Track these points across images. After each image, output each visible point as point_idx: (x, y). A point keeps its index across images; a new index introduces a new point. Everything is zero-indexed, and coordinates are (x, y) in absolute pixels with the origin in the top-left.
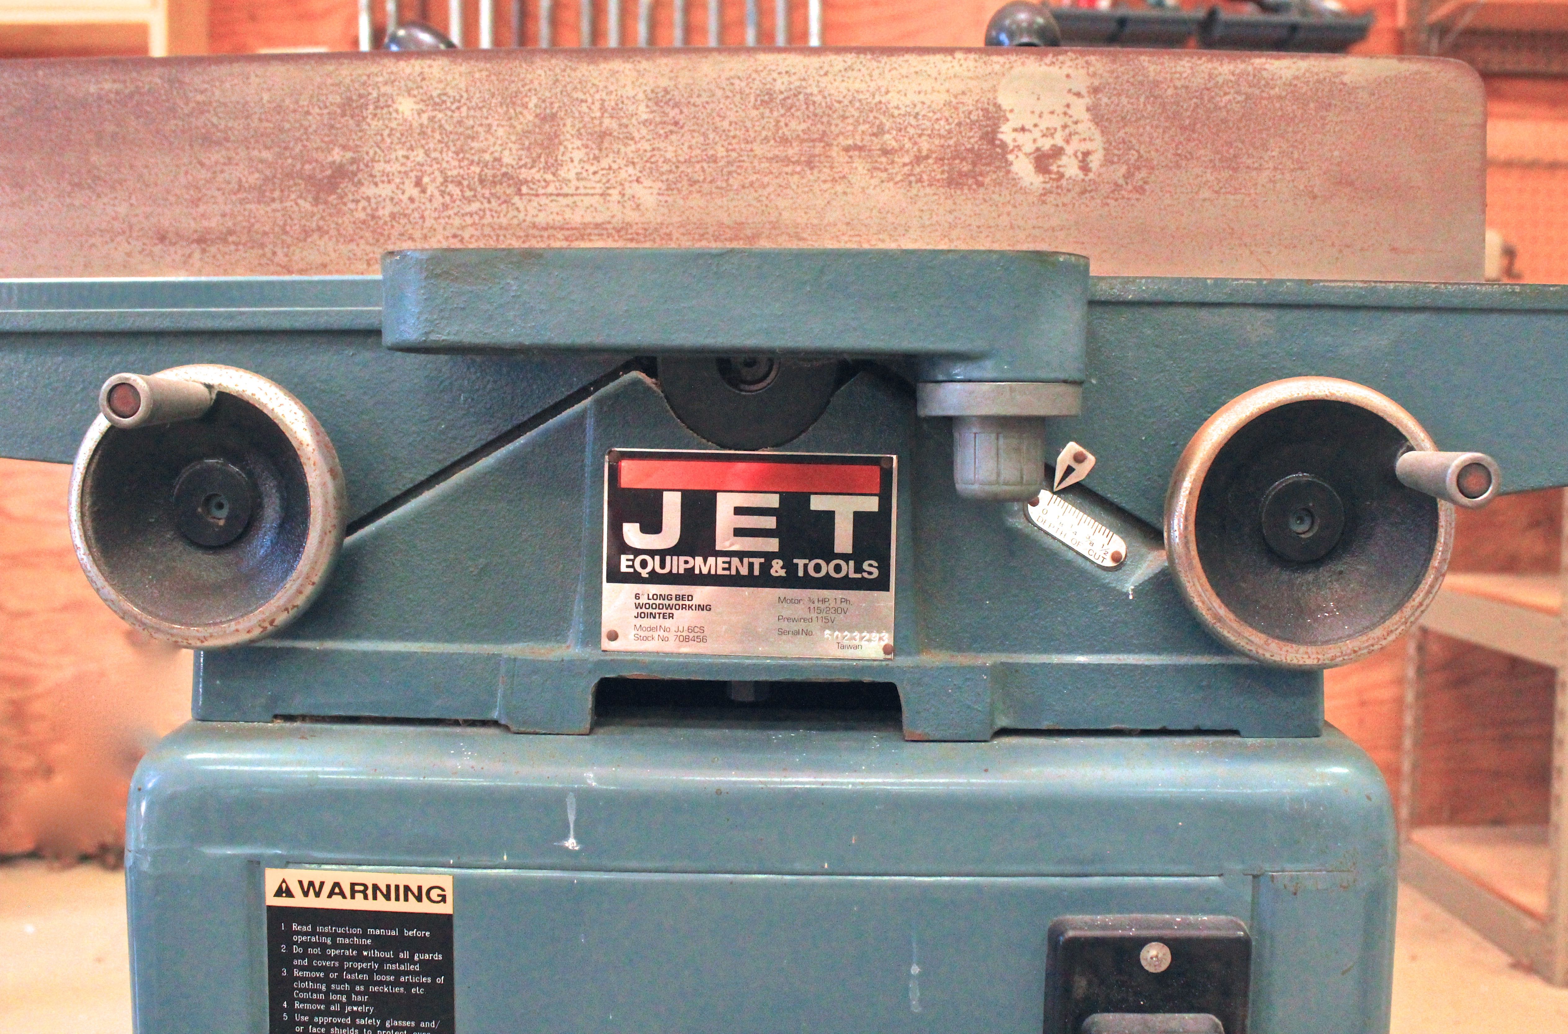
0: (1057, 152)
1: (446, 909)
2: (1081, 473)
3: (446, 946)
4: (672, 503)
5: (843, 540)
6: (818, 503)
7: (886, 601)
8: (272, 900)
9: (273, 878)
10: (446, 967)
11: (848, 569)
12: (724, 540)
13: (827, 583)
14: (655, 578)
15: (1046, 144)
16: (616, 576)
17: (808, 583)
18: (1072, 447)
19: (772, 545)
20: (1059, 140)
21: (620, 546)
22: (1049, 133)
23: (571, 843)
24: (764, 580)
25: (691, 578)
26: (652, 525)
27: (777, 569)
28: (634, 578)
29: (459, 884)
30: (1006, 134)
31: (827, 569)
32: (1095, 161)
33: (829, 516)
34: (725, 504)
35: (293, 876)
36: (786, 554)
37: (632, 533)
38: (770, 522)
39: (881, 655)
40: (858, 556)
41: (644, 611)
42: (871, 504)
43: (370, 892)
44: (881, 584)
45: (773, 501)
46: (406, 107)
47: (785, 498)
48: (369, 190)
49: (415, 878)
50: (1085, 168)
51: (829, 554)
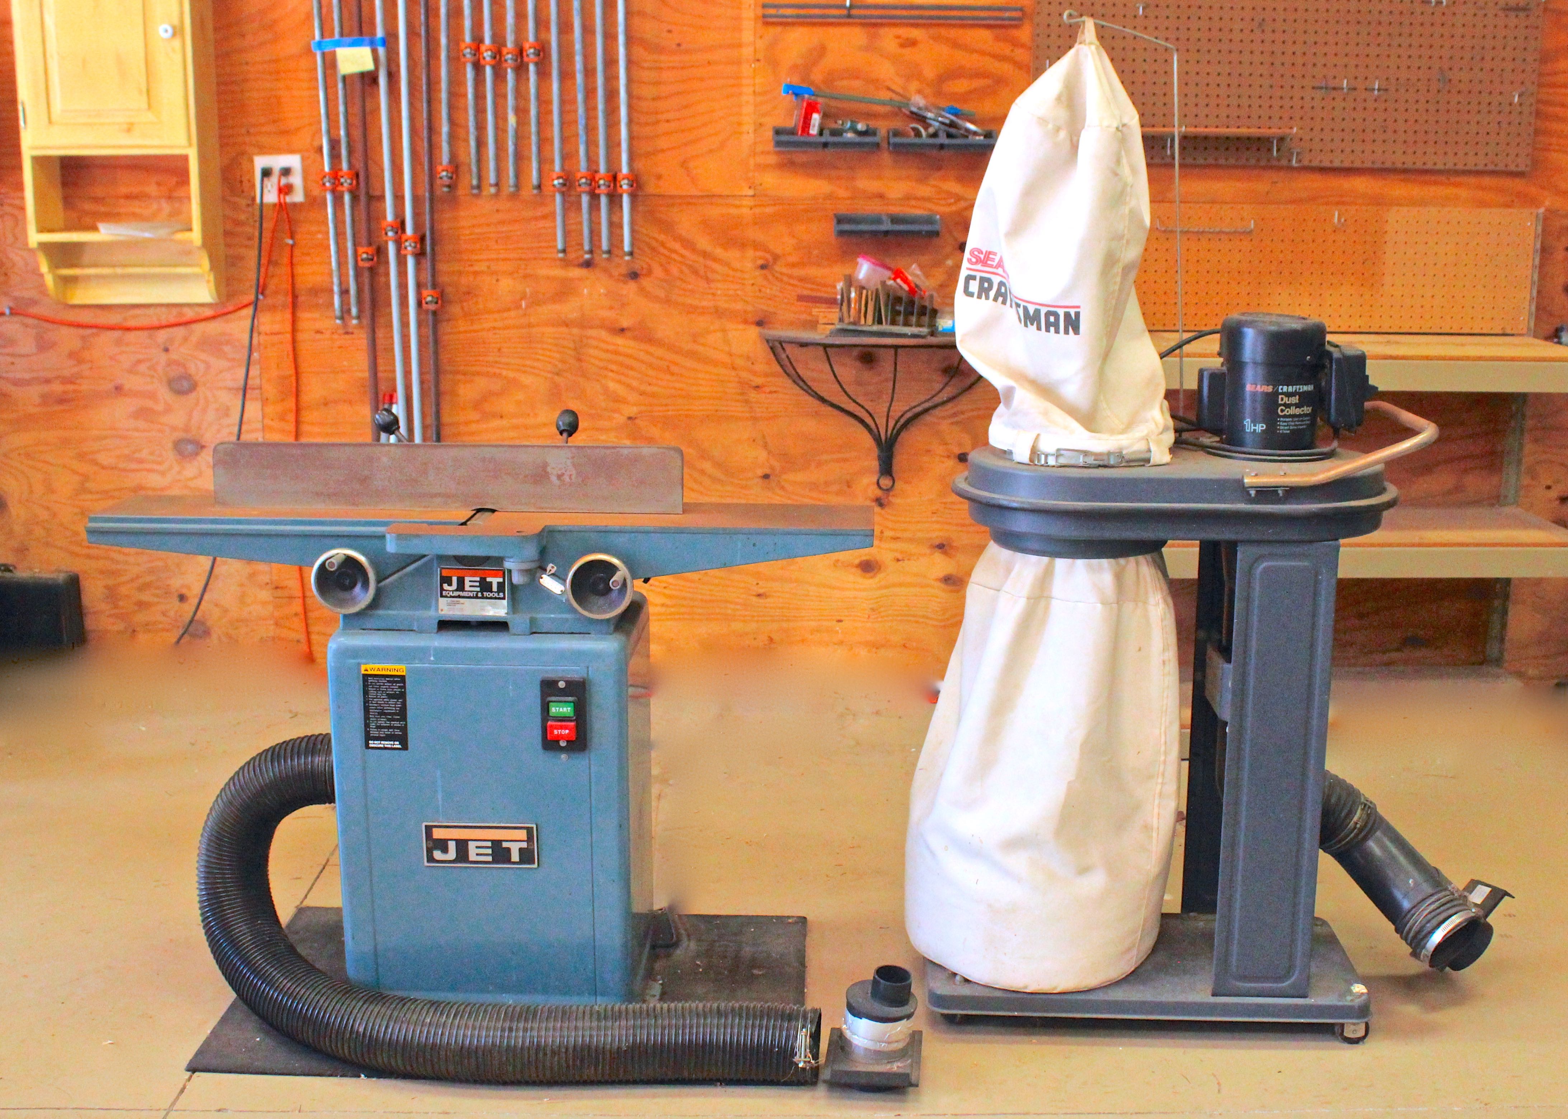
0: (563, 474)
1: (404, 674)
2: (553, 571)
3: (404, 683)
4: (455, 579)
5: (495, 588)
6: (488, 579)
7: (505, 602)
8: (363, 672)
9: (363, 667)
10: (404, 687)
11: (496, 595)
12: (467, 588)
13: (491, 598)
14: (451, 597)
15: (560, 473)
16: (442, 596)
17: (487, 598)
18: (551, 565)
19: (478, 589)
20: (563, 471)
21: (442, 589)
22: (561, 469)
23: (432, 658)
24: (477, 597)
25: (459, 597)
26: (450, 584)
27: (480, 595)
28: (446, 597)
29: (406, 668)
30: (549, 469)
31: (491, 595)
32: (573, 477)
33: (491, 583)
34: (467, 579)
35: (369, 667)
36: (482, 591)
37: (445, 586)
38: (478, 584)
39: (504, 615)
40: (498, 592)
41: (449, 605)
42: (501, 580)
43: (387, 670)
44: (504, 598)
45: (478, 579)
46: (385, 459)
47: (481, 578)
48: (375, 483)
49: (397, 666)
50: (570, 478)
51: (492, 592)
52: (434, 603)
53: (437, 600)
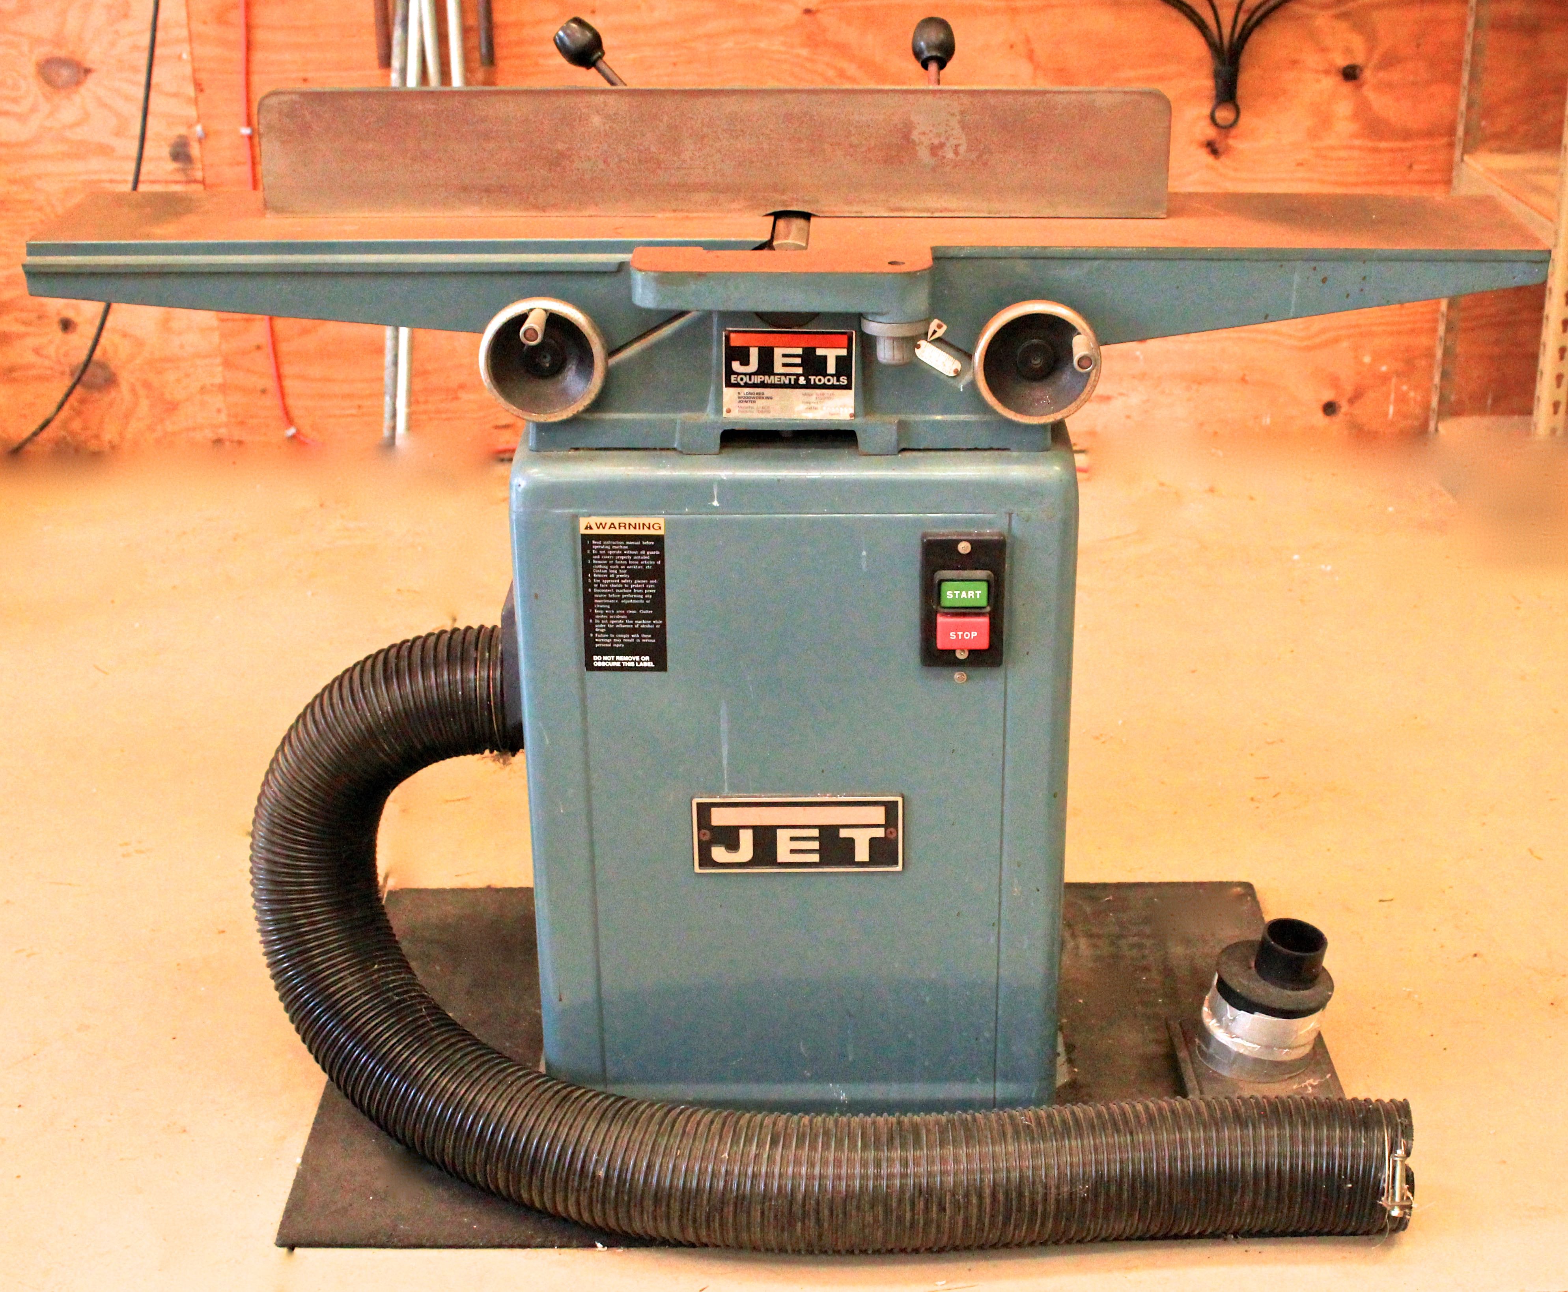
0: (942, 145)
1: (661, 532)
2: (940, 333)
3: (662, 549)
4: (754, 353)
5: (831, 368)
6: (820, 352)
7: (851, 393)
8: (583, 531)
9: (583, 522)
10: (661, 557)
11: (834, 381)
12: (778, 368)
13: (824, 387)
14: (746, 385)
15: (936, 142)
16: (729, 384)
17: (815, 387)
18: (936, 322)
19: (800, 370)
20: (943, 140)
21: (730, 372)
22: (939, 135)
23: (716, 503)
24: (796, 386)
25: (763, 385)
26: (745, 362)
27: (802, 381)
28: (737, 385)
29: (667, 522)
30: (915, 136)
31: (824, 380)
32: (962, 149)
33: (825, 357)
34: (778, 352)
35: (593, 520)
36: (806, 374)
37: (736, 366)
38: (798, 361)
39: (848, 418)
40: (838, 375)
41: (742, 400)
42: (843, 352)
43: (627, 526)
44: (848, 387)
45: (799, 351)
46: (596, 120)
47: (804, 349)
48: (577, 164)
49: (647, 520)
50: (956, 153)
51: (825, 374)
52: (711, 397)
53: (719, 395)
